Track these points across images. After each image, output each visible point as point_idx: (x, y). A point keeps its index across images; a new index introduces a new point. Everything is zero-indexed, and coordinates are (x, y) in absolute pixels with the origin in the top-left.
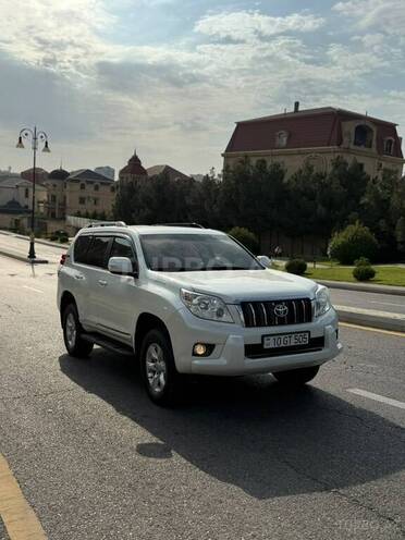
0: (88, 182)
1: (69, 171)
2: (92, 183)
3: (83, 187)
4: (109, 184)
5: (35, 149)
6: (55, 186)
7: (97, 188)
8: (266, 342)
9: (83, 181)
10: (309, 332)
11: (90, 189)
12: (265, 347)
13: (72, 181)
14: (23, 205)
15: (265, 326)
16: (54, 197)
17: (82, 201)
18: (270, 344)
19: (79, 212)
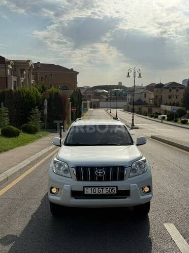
0: (173, 88)
1: (164, 84)
2: (175, 88)
3: (170, 90)
4: (184, 88)
5: (134, 77)
6: (157, 91)
7: (177, 90)
8: (86, 190)
9: (171, 88)
10: (117, 187)
11: (174, 91)
12: (85, 193)
13: (165, 88)
14: (143, 101)
15: (89, 181)
16: (157, 97)
17: (170, 97)
18: (88, 191)
19: (167, 103)
